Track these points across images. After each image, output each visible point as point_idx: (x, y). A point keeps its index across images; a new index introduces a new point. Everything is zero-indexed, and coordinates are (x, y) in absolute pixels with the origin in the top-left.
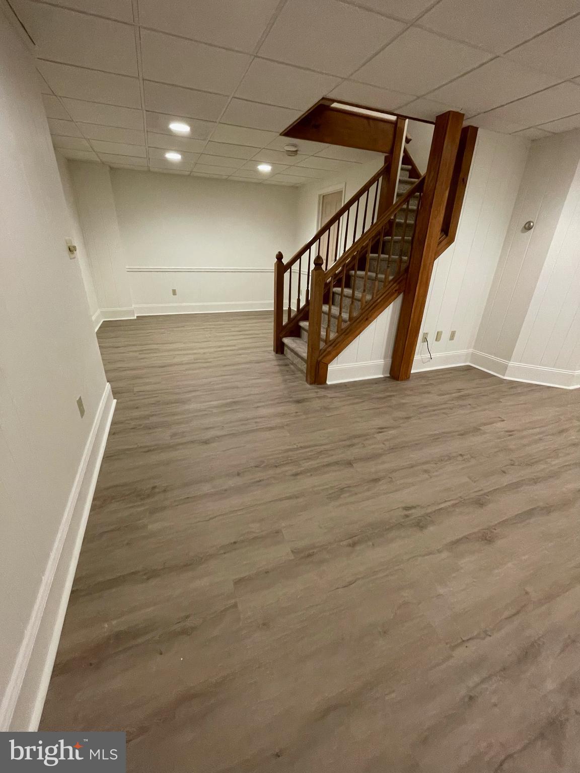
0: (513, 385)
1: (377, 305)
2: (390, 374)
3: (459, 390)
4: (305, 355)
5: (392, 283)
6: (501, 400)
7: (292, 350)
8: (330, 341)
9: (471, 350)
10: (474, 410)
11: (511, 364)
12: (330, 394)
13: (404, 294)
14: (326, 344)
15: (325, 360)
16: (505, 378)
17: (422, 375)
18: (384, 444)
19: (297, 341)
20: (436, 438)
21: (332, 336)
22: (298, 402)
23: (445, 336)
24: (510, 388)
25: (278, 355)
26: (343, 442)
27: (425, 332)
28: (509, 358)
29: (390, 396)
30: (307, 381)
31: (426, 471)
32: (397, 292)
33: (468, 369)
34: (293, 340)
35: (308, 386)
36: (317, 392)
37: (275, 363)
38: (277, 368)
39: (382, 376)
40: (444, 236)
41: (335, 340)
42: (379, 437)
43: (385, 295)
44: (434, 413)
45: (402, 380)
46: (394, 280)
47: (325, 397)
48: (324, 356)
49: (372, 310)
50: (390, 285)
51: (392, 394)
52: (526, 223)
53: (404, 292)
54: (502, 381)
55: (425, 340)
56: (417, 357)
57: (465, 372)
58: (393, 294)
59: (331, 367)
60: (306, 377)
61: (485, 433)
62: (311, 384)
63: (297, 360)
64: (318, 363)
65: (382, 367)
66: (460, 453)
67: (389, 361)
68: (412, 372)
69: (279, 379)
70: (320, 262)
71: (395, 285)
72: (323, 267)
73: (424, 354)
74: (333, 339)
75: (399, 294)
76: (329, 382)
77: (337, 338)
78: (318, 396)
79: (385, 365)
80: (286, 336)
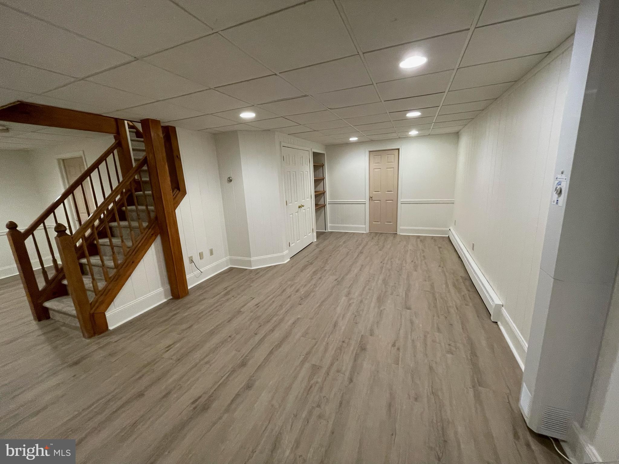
0: (257, 271)
1: (139, 249)
2: (172, 296)
3: (226, 288)
4: (74, 312)
5: (147, 229)
6: (252, 285)
7: (59, 312)
8: (100, 291)
9: (228, 257)
10: (236, 299)
11: (252, 259)
12: (115, 338)
13: (161, 235)
14: (96, 295)
15: (99, 310)
16: (252, 268)
17: (199, 287)
18: (171, 359)
19: (64, 300)
20: (212, 333)
21: (101, 285)
22: (76, 363)
23: (206, 254)
24: (256, 275)
25: (42, 322)
26: (132, 379)
27: (189, 256)
28: (250, 256)
29: (175, 314)
30: (84, 336)
31: (207, 363)
32: (154, 235)
33: (231, 269)
34: (58, 301)
35: (88, 341)
36: (99, 343)
37: (40, 332)
38: (43, 338)
39: (165, 300)
40: (178, 191)
41: (105, 289)
42: (166, 355)
43: (143, 240)
44: (210, 313)
45: (183, 297)
46: (148, 227)
47: (108, 344)
48: (97, 307)
49: (135, 254)
50: (146, 232)
51: (175, 312)
52: (228, 178)
53: (160, 233)
54: (251, 271)
55: (192, 261)
56: (189, 276)
57: (229, 273)
58: (151, 237)
59: (108, 314)
60: (83, 333)
61: (244, 313)
62: (90, 337)
63: (68, 320)
64: (92, 316)
65: (163, 293)
66: (229, 335)
67: (168, 287)
68: (189, 288)
69: (47, 348)
70: (64, 229)
71: (150, 230)
72: (68, 232)
73: (195, 271)
74: (103, 289)
75: (156, 236)
76: (111, 328)
77: (106, 287)
78: (101, 346)
79: (165, 291)
80: (48, 299)
